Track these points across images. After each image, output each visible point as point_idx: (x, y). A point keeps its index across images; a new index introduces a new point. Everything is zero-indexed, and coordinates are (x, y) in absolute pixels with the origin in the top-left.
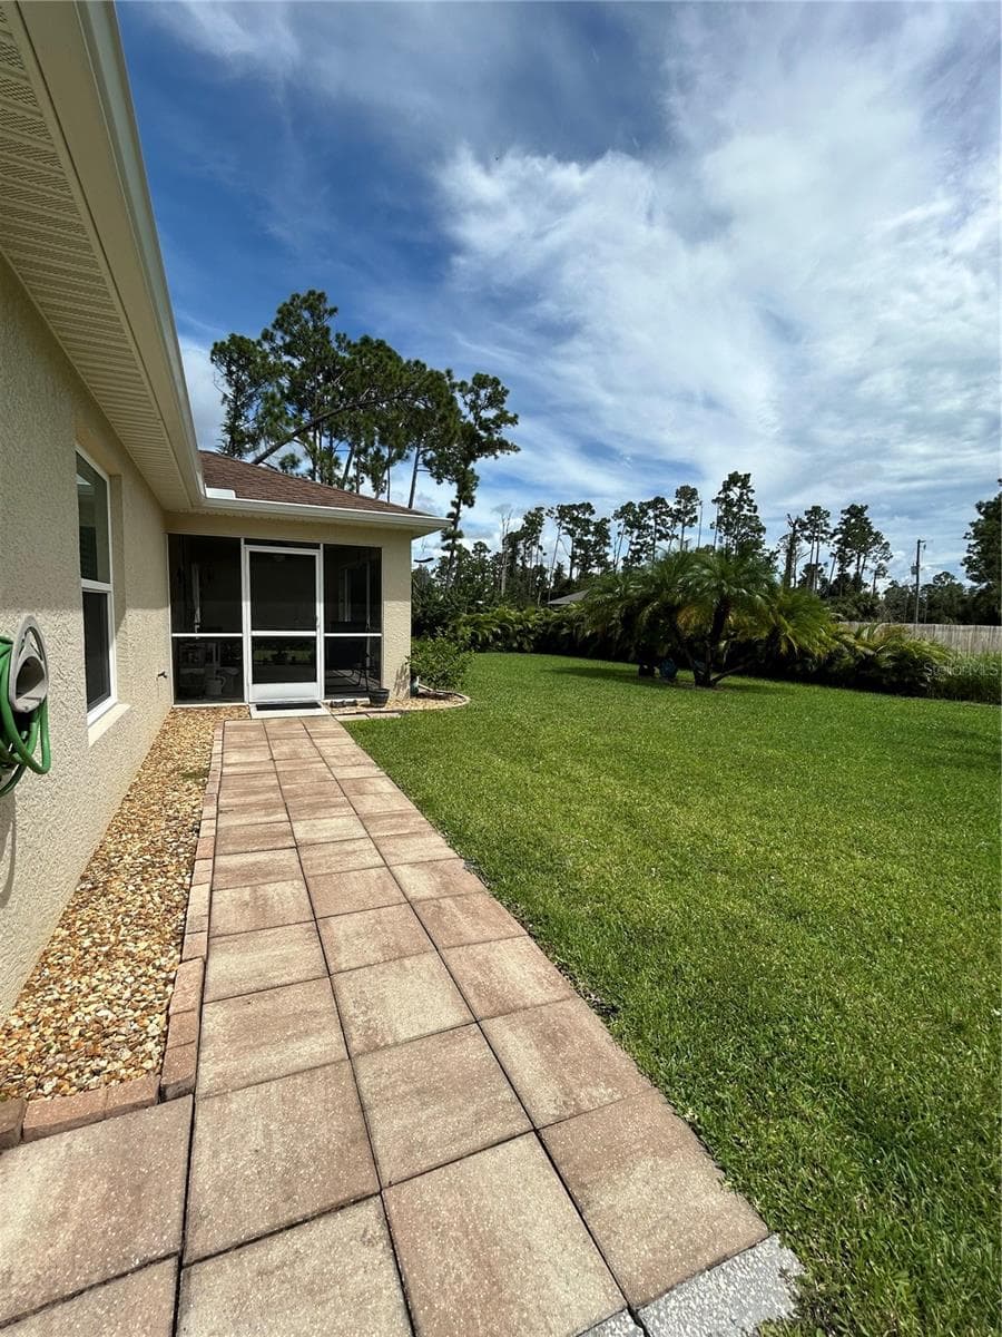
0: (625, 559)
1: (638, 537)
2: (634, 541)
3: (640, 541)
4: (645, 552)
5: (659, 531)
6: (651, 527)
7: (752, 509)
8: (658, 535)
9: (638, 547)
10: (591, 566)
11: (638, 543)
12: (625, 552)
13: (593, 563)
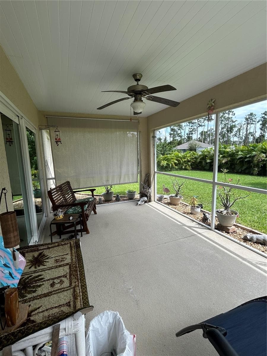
0: (187, 134)
1: (191, 127)
2: (190, 128)
3: (192, 128)
4: (194, 131)
5: (199, 124)
6: (196, 123)
7: (233, 114)
8: (199, 125)
9: (192, 130)
10: (175, 137)
11: (191, 129)
12: (187, 131)
13: (176, 136)
